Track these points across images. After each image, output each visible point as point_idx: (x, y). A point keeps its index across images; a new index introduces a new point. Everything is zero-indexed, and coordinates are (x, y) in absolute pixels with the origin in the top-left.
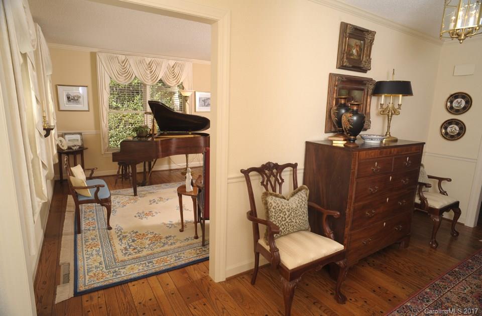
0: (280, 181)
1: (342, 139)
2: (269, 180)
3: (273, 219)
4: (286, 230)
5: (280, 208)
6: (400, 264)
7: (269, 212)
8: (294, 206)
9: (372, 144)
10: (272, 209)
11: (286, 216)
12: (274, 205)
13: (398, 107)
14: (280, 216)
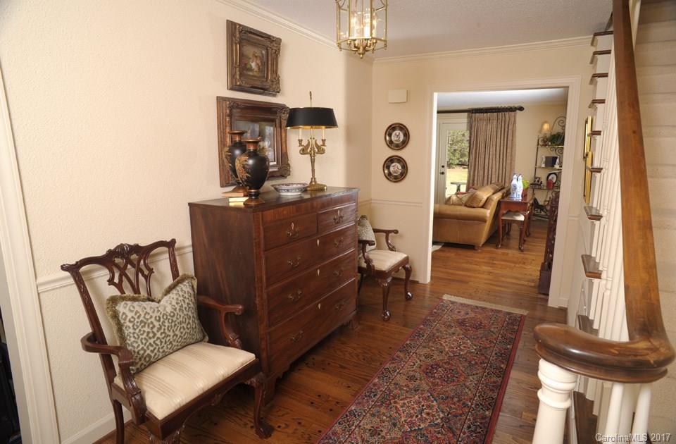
0: (146, 272)
1: (242, 194)
2: (123, 274)
3: (132, 339)
4: (158, 351)
5: (142, 318)
6: (346, 353)
7: (124, 328)
8: (169, 309)
9: (290, 197)
10: (128, 323)
11: (155, 330)
12: (130, 315)
13: (322, 144)
14: (144, 331)
